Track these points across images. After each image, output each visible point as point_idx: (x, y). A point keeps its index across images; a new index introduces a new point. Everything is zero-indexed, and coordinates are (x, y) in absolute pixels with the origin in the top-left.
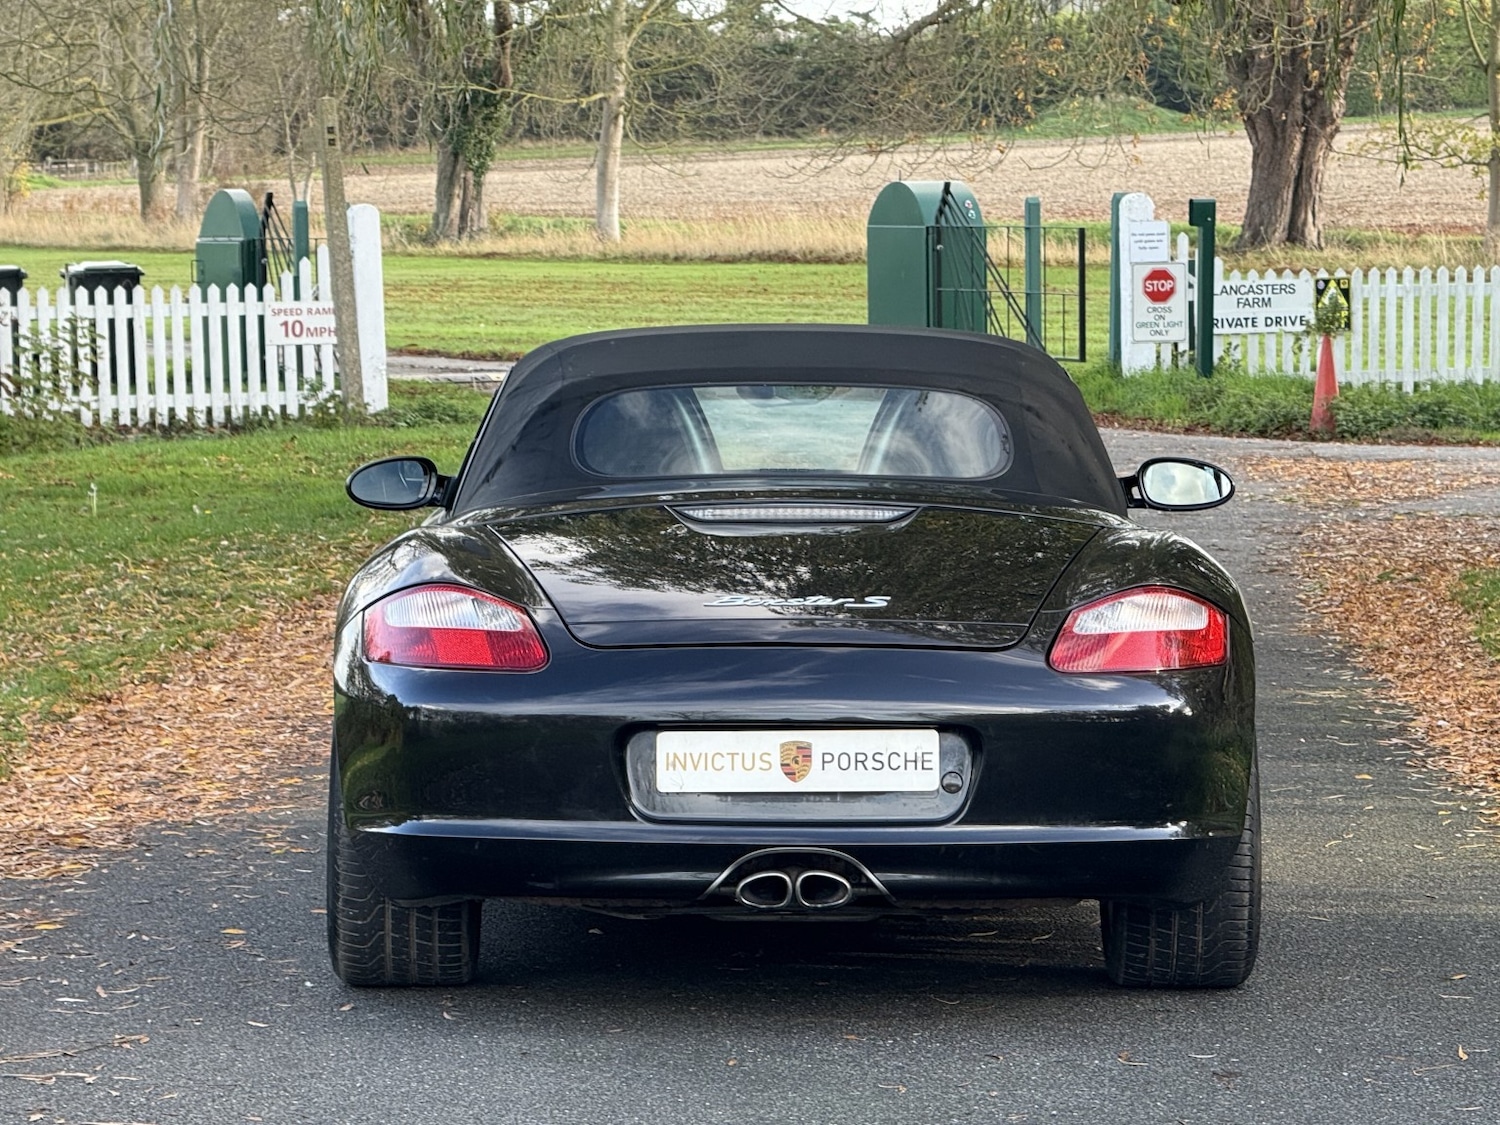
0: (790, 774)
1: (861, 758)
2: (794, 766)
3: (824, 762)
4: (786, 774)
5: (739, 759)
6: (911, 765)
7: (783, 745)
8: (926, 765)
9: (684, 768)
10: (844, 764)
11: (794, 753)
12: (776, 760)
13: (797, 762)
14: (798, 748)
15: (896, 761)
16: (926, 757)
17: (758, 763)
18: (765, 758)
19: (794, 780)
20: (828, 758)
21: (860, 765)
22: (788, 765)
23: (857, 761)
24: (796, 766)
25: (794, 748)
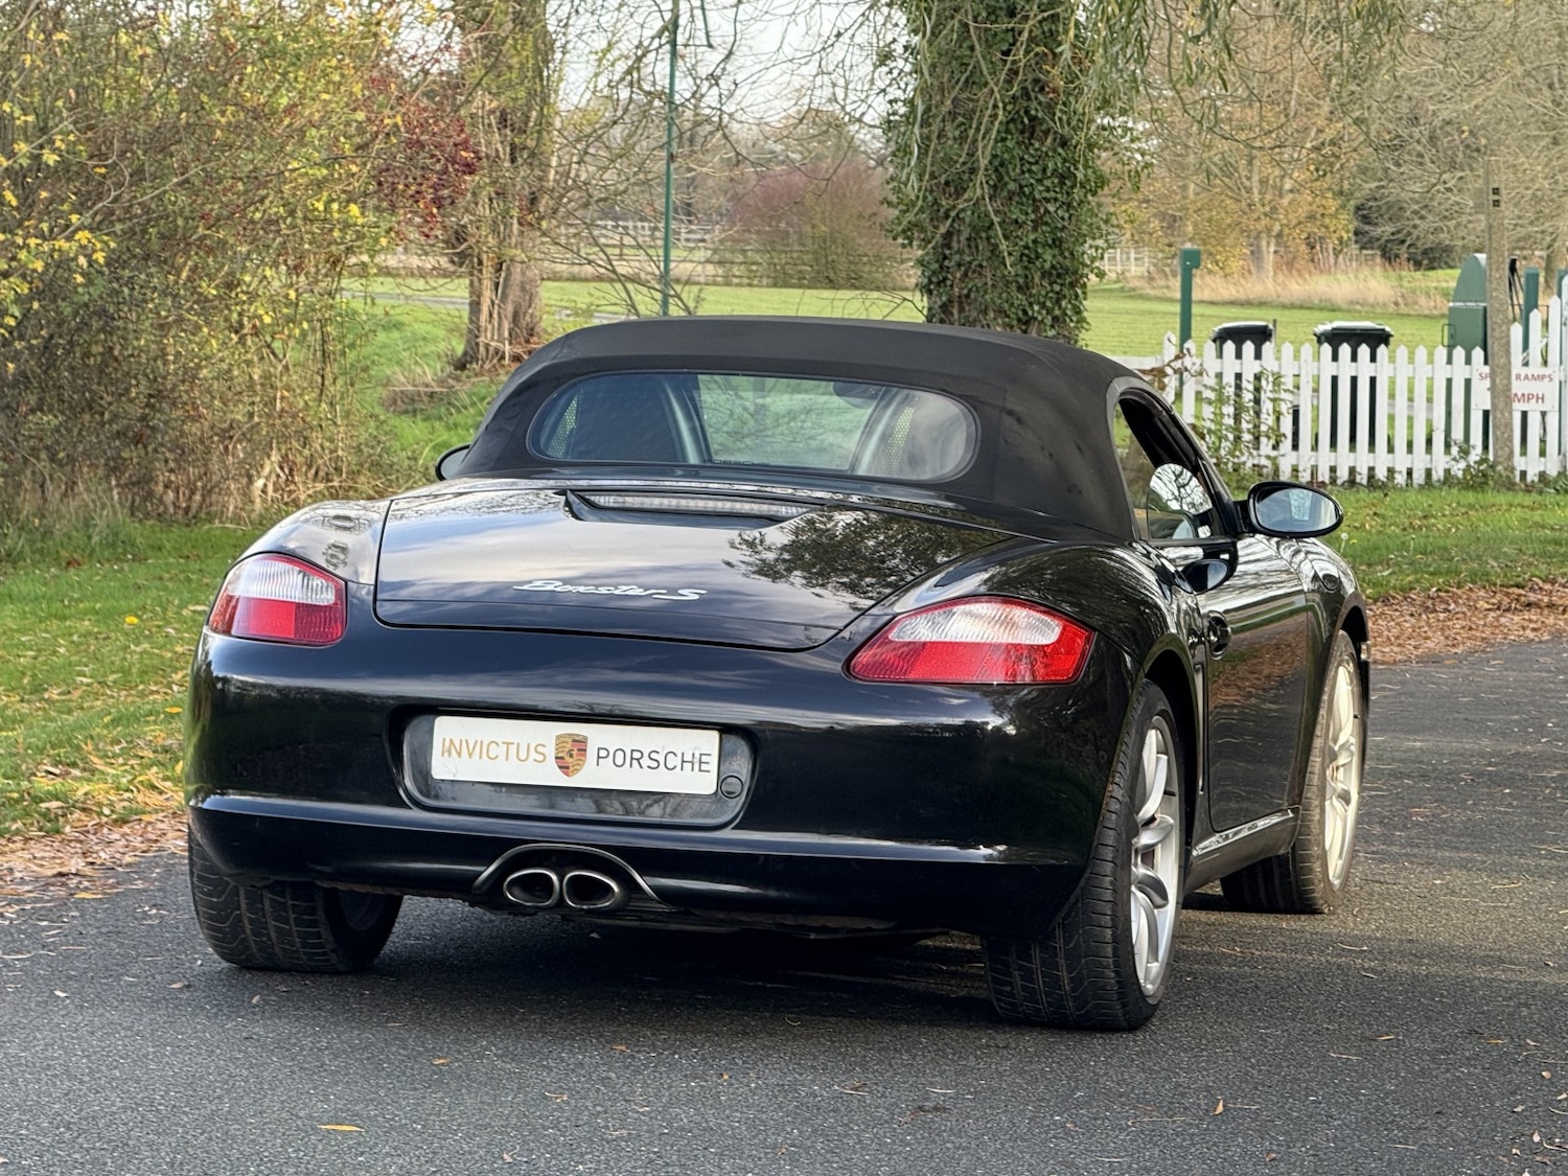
0: (564, 768)
1: (637, 755)
2: (568, 759)
3: (599, 757)
4: (560, 767)
5: (513, 748)
6: (687, 766)
7: (558, 737)
8: (704, 767)
9: (459, 755)
10: (619, 761)
11: (569, 746)
12: (550, 751)
13: (571, 756)
14: (574, 741)
15: (672, 761)
16: (704, 759)
17: (533, 755)
18: (540, 749)
19: (567, 774)
20: (603, 753)
21: (635, 762)
22: (562, 758)
23: (632, 759)
24: (571, 760)
25: (570, 740)
